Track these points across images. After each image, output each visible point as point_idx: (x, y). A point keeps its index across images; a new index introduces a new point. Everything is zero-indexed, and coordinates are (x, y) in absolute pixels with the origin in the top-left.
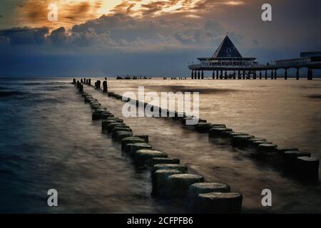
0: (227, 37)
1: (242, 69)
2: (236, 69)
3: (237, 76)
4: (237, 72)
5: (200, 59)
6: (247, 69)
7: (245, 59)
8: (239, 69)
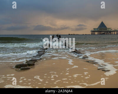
0: (102, 22)
1: (107, 31)
2: (105, 31)
3: (105, 34)
4: (105, 32)
5: (94, 29)
6: (109, 32)
7: (108, 28)
8: (106, 32)
